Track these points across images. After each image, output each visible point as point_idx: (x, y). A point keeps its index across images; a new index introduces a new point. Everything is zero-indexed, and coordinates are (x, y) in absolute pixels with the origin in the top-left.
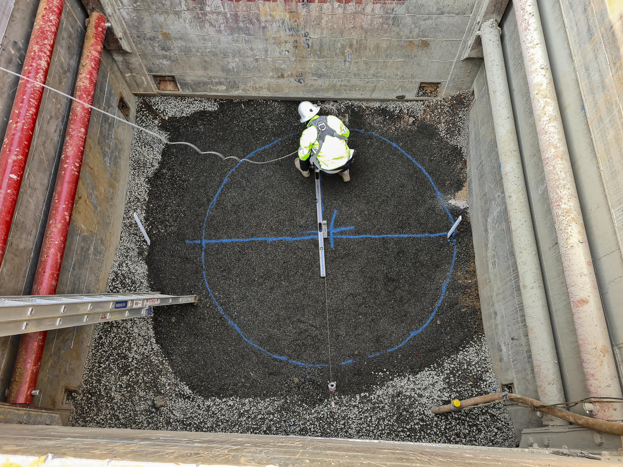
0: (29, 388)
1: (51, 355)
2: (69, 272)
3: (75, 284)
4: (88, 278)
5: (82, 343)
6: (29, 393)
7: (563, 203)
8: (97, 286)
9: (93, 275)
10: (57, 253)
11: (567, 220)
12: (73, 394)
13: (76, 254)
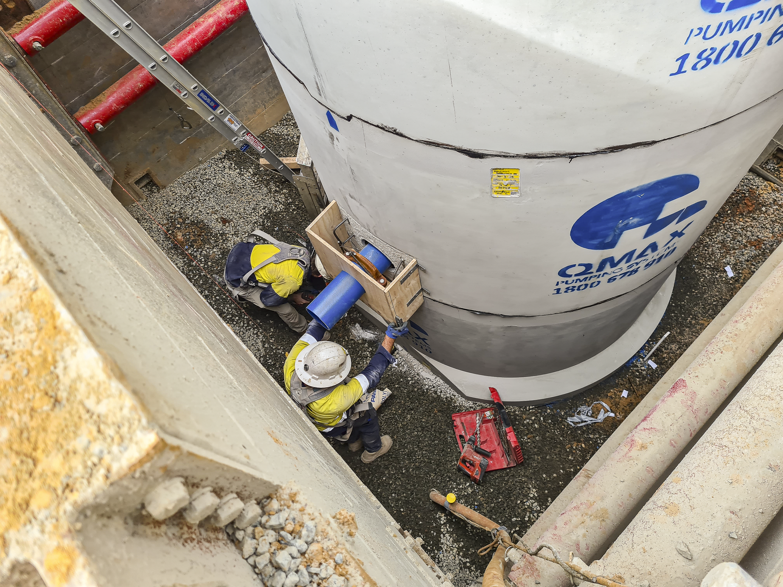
0: (96, 117)
1: (154, 128)
2: (227, 70)
3: (225, 89)
4: (245, 97)
5: (195, 151)
6: (94, 121)
7: (745, 322)
8: (249, 116)
9: (252, 100)
10: (213, 26)
11: (727, 343)
12: (154, 187)
13: (246, 61)
